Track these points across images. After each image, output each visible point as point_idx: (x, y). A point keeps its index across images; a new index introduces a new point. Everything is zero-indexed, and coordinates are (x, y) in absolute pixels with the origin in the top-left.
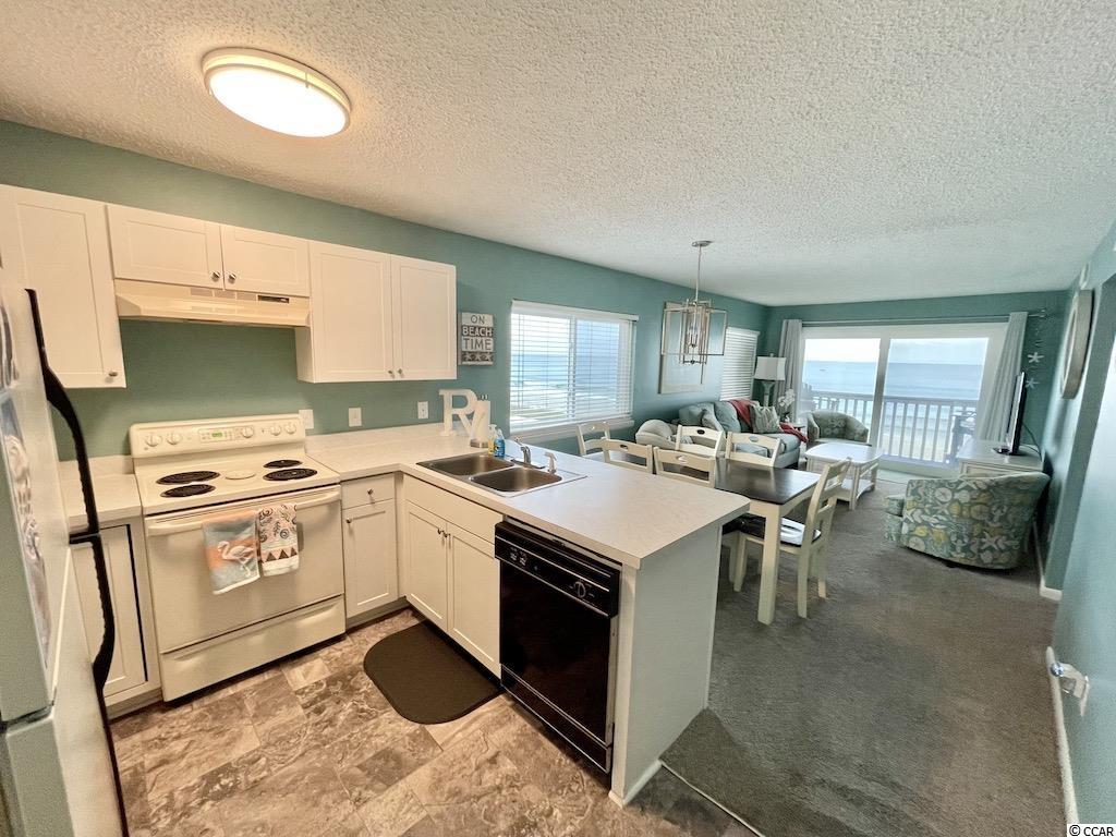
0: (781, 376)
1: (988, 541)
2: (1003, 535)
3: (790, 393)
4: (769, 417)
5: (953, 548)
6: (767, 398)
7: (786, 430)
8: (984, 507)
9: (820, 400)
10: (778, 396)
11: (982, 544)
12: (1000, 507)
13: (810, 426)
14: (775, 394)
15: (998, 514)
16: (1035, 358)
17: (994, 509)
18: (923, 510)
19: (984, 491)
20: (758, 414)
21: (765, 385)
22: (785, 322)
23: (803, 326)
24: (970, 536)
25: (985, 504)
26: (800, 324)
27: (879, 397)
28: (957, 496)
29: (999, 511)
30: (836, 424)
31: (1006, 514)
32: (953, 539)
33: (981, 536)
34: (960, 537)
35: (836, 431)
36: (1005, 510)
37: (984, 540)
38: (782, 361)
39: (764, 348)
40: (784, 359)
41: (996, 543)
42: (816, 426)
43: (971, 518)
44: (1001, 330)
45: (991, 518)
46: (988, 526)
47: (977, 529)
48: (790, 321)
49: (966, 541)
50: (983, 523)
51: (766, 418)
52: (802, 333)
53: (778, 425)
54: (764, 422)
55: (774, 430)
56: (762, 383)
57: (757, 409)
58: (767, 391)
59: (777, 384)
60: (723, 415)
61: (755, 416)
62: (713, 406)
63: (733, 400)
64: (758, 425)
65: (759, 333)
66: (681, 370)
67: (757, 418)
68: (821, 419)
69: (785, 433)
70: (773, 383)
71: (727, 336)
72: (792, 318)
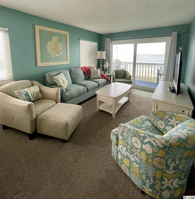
0: (104, 58)
1: (166, 183)
2: (176, 178)
3: (107, 63)
4: (96, 72)
5: (144, 184)
6: (101, 65)
8: (162, 160)
10: (104, 64)
11: (163, 185)
12: (174, 160)
15: (173, 165)
16: (181, 48)
17: (169, 161)
18: (127, 148)
19: (162, 149)
20: (92, 72)
22: (105, 39)
23: (112, 40)
24: (155, 178)
25: (163, 158)
26: (110, 40)
27: (135, 63)
28: (144, 147)
29: (173, 163)
30: (122, 73)
31: (178, 165)
32: (144, 178)
33: (162, 179)
34: (147, 177)
35: (122, 76)
36: (177, 162)
37: (163, 182)
38: (104, 53)
41: (172, 184)
43: (154, 166)
44: (169, 39)
45: (168, 167)
46: (166, 173)
47: (158, 174)
49: (152, 181)
50: (162, 170)
51: (95, 73)
52: (111, 43)
53: (100, 76)
54: (94, 75)
55: (98, 78)
56: (99, 60)
57: (93, 70)
58: (101, 63)
59: (104, 60)
60: (74, 74)
61: (91, 72)
62: (68, 71)
63: (83, 67)
64: (92, 76)
65: (98, 43)
66: (52, 56)
67: (92, 73)
68: (117, 72)
69: (102, 78)
70: (103, 60)
71: (80, 43)
72: (108, 38)
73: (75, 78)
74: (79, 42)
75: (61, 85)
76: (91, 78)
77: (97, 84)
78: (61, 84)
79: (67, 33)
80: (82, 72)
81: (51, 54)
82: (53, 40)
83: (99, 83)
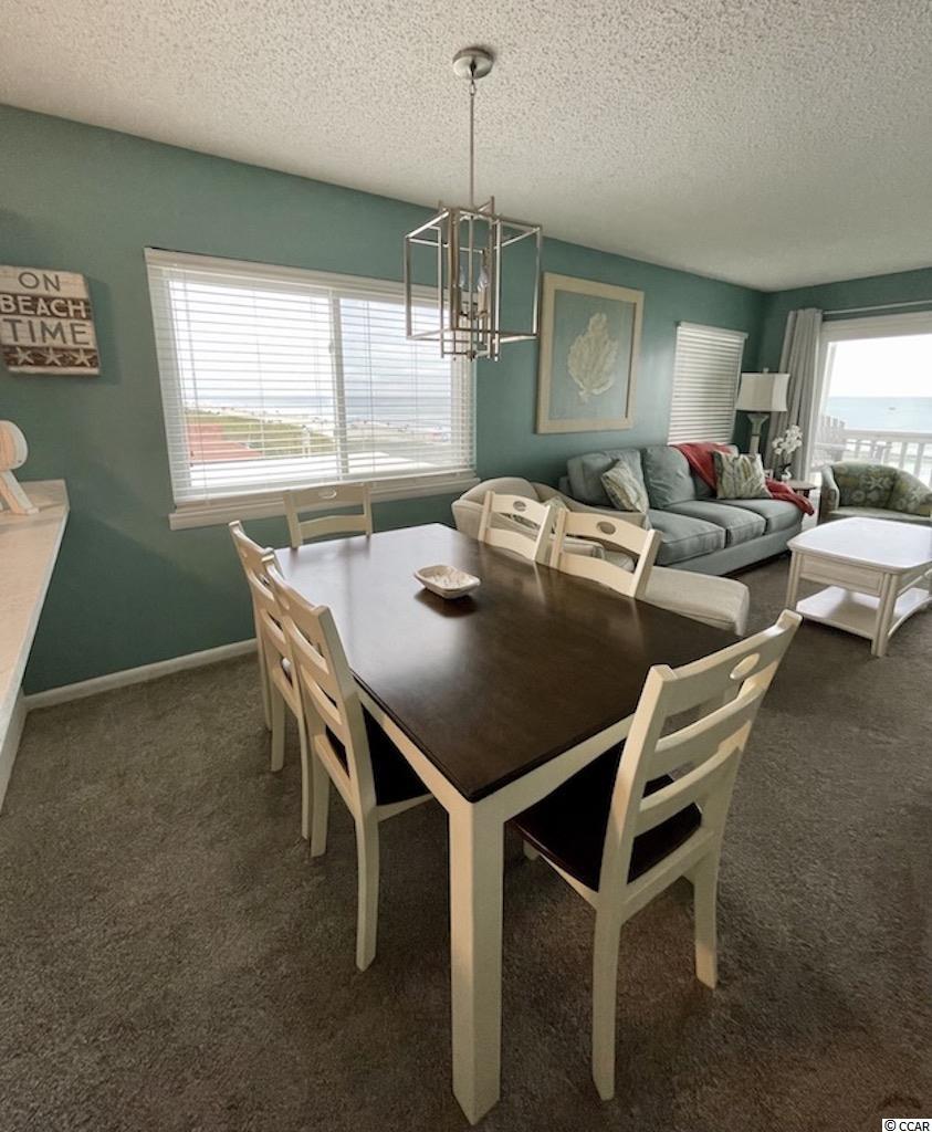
0: (779, 405)
3: (794, 432)
4: (748, 472)
6: (755, 441)
7: (777, 492)
9: (858, 444)
10: (775, 437)
13: (825, 487)
14: (771, 433)
20: (728, 468)
21: (752, 420)
22: (791, 314)
23: (825, 319)
26: (819, 316)
30: (873, 483)
35: (873, 496)
38: (782, 380)
39: (757, 358)
40: (788, 376)
42: (834, 487)
48: (801, 312)
51: (742, 474)
52: (821, 331)
53: (764, 486)
54: (737, 479)
55: (753, 495)
56: (750, 416)
57: (731, 460)
58: (756, 429)
59: (774, 417)
60: (659, 468)
61: (723, 469)
62: (639, 455)
63: (688, 444)
64: (726, 486)
65: (746, 335)
66: (581, 393)
67: (725, 474)
68: (846, 476)
69: (775, 498)
70: (767, 417)
71: (679, 338)
72: (804, 308)
73: (659, 488)
74: (674, 335)
75: (631, 505)
76: (720, 495)
77: (761, 518)
78: (633, 501)
79: (637, 297)
80: (686, 465)
81: (581, 386)
82: (590, 328)
83: (769, 516)
